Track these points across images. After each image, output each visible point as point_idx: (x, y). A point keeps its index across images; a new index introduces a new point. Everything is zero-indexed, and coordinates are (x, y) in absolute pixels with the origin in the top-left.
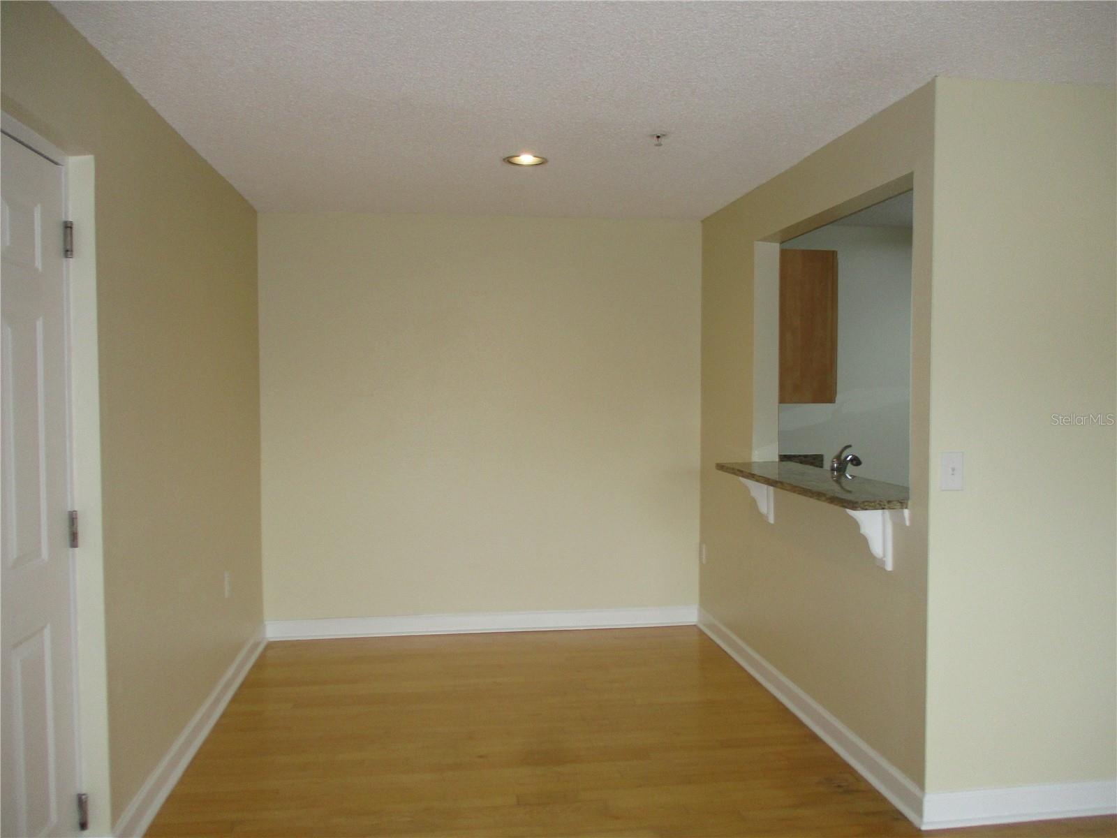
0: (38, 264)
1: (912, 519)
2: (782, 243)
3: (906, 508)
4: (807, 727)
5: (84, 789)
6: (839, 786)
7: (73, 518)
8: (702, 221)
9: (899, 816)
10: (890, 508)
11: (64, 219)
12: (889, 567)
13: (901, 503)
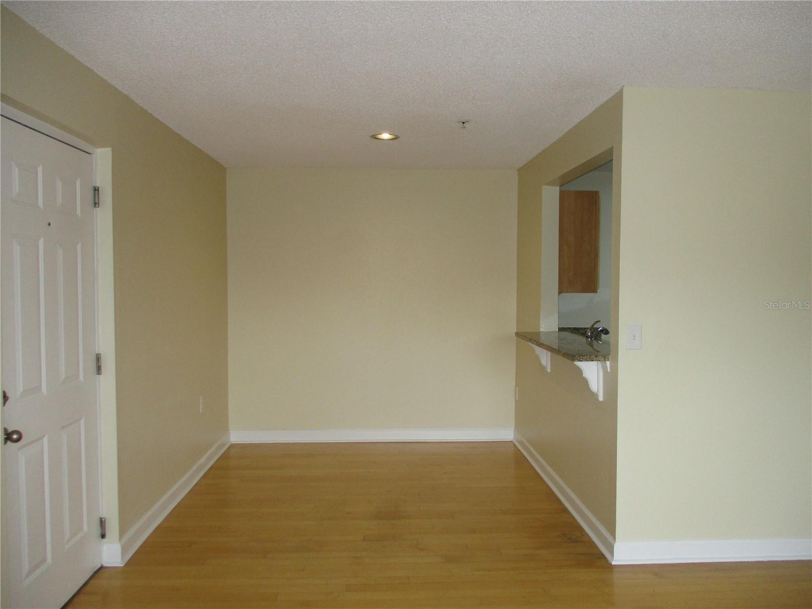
0: (79, 212)
1: (611, 366)
2: (560, 187)
3: (608, 360)
4: (563, 504)
5: (104, 514)
6: (570, 538)
7: (98, 358)
8: (518, 170)
9: (603, 556)
10: (596, 360)
11: (94, 185)
12: (601, 398)
13: (604, 357)
